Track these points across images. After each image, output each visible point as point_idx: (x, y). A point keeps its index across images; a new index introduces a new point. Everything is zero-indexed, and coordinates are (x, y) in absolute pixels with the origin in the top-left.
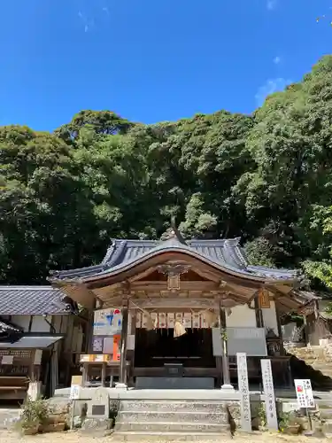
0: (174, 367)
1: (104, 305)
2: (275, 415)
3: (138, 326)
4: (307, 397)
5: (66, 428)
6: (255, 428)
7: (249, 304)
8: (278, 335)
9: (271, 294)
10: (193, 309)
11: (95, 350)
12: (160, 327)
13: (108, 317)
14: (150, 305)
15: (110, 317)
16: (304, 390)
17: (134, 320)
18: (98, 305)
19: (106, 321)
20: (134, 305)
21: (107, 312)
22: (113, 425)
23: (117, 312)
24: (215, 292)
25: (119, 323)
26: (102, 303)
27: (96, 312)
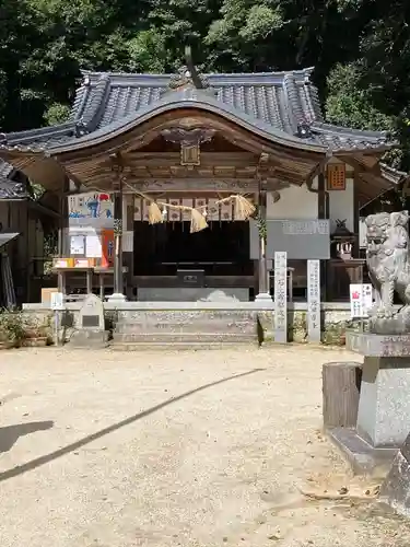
0: (190, 274)
1: (83, 187)
2: (319, 326)
3: (137, 217)
4: (363, 305)
5: (49, 343)
6: (290, 339)
7: (309, 184)
8: (352, 230)
9: (349, 168)
10: (222, 193)
11: (72, 252)
12: (171, 219)
13: (90, 205)
14: (154, 188)
15: (93, 205)
16: (361, 296)
17: (132, 210)
18: (72, 186)
19: (87, 211)
20: (130, 189)
21: (88, 197)
22: (111, 338)
23: (104, 197)
24: (251, 170)
25: (109, 213)
26: (78, 183)
27: (69, 197)
